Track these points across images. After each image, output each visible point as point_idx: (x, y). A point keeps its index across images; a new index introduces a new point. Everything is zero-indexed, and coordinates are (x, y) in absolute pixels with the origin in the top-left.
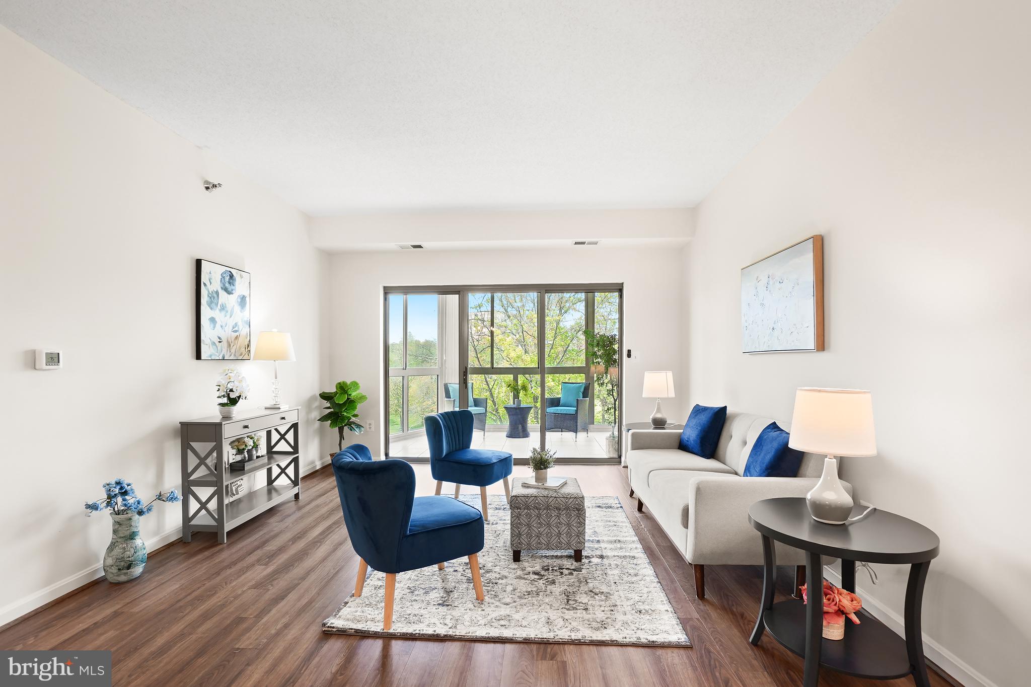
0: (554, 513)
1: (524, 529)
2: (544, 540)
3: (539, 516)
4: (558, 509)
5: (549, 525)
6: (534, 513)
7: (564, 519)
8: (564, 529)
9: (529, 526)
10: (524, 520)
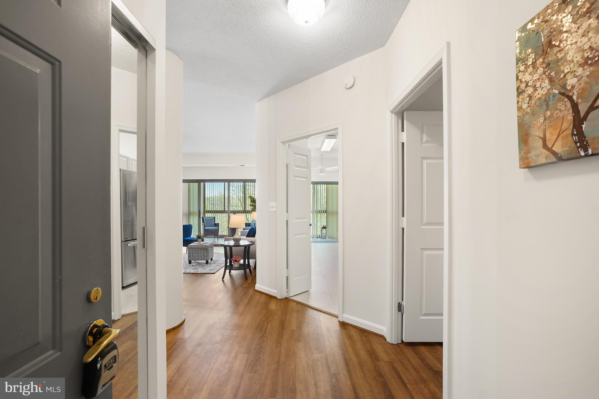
0: (200, 250)
1: (191, 255)
2: (197, 258)
3: (195, 251)
4: (201, 249)
5: (198, 253)
6: (194, 250)
7: (202, 252)
8: (202, 254)
9: (193, 254)
10: (191, 252)
